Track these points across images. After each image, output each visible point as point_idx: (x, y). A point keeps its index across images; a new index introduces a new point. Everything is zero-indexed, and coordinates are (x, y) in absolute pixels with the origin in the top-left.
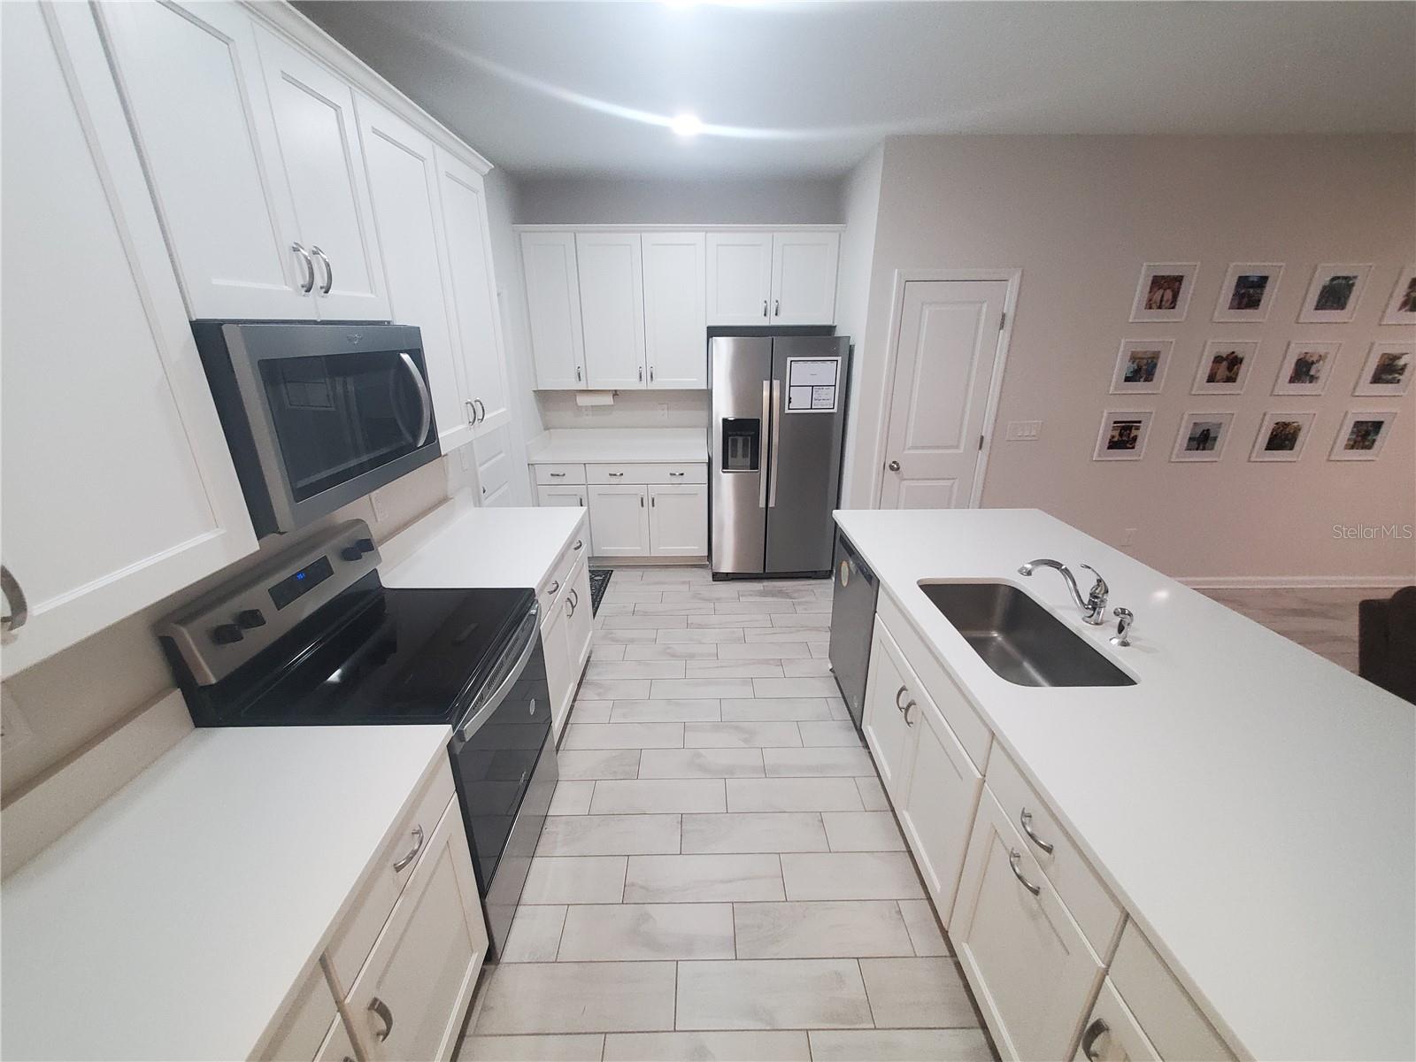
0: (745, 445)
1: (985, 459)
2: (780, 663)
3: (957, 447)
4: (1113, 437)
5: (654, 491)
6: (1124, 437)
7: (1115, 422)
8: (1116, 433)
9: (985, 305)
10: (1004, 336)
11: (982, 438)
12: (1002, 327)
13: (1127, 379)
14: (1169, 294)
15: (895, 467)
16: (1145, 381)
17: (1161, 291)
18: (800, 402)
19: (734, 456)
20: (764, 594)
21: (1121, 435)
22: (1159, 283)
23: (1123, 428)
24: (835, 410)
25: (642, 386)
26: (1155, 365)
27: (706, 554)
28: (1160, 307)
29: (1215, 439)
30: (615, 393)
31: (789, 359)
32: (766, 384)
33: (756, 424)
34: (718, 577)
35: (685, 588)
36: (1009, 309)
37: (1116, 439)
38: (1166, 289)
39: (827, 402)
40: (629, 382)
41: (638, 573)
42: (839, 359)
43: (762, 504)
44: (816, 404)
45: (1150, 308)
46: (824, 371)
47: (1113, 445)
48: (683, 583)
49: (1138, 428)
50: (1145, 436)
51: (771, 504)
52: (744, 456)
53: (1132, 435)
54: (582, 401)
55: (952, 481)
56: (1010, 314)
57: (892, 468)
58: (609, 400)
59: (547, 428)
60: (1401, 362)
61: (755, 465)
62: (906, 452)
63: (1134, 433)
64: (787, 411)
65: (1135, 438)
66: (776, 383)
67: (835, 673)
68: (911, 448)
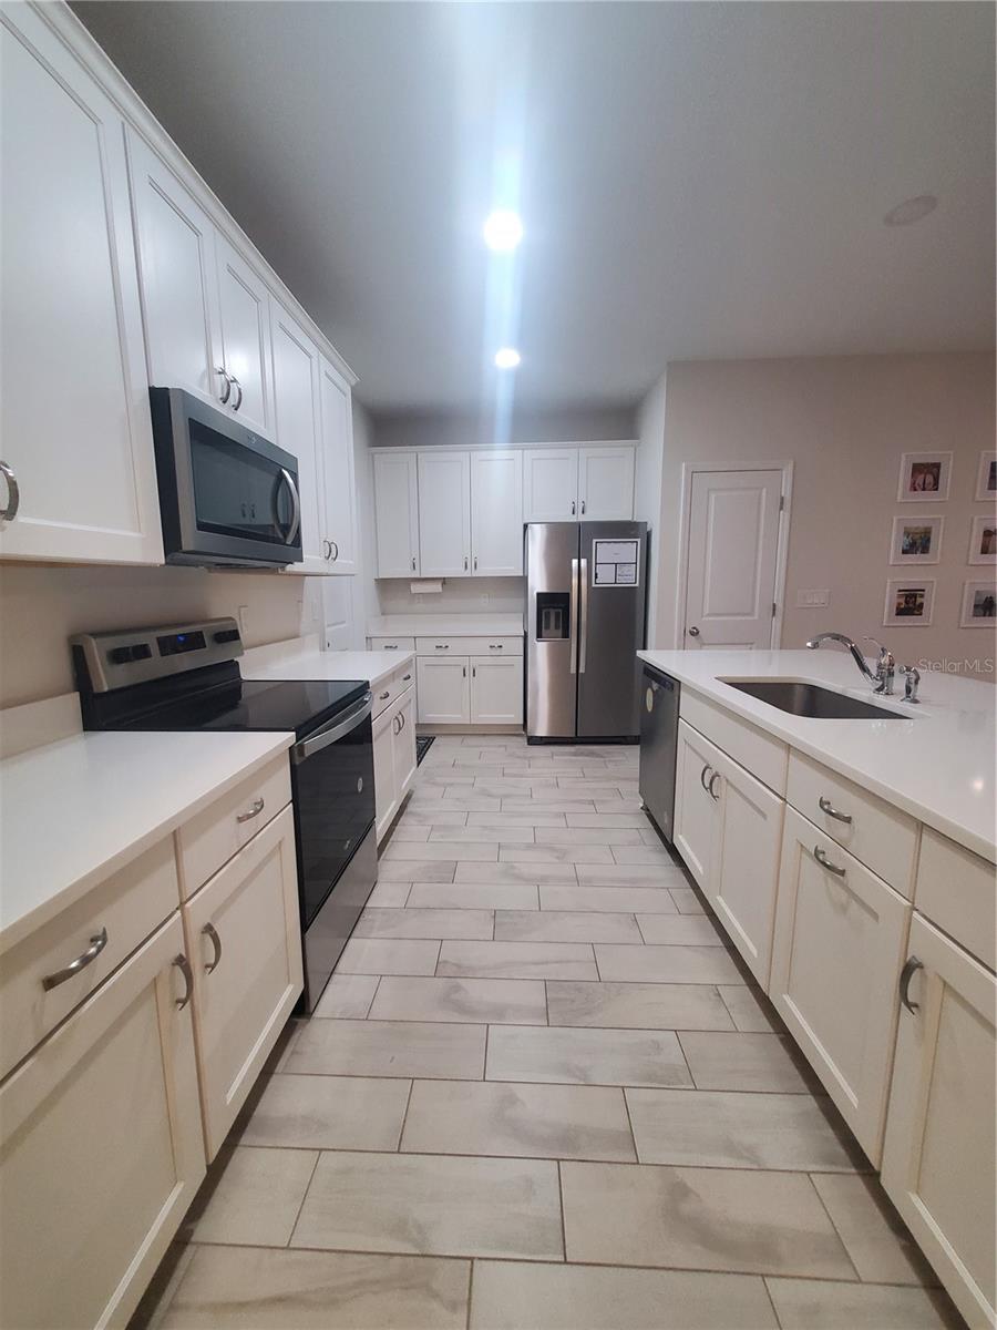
0: (557, 615)
1: (779, 625)
2: (592, 802)
3: (751, 614)
4: (899, 604)
5: (475, 661)
6: (910, 604)
7: (900, 591)
8: (902, 600)
9: (764, 490)
10: (785, 516)
11: (774, 606)
12: (781, 508)
13: (904, 552)
14: (930, 479)
15: (695, 633)
16: (923, 552)
17: (923, 476)
18: (605, 577)
19: (547, 627)
20: (575, 754)
21: (906, 602)
22: (918, 469)
23: (907, 596)
24: (637, 585)
25: (467, 574)
26: (929, 540)
27: (522, 722)
28: (924, 489)
30: (444, 581)
31: (595, 541)
32: (575, 562)
33: (567, 596)
34: (534, 741)
35: (503, 749)
36: (786, 492)
37: (902, 607)
38: (926, 475)
39: (630, 577)
40: (455, 570)
41: (459, 739)
42: (639, 540)
43: (573, 671)
44: (620, 580)
45: (915, 490)
46: (628, 551)
47: (900, 612)
48: (500, 746)
49: (922, 596)
50: (930, 602)
51: (582, 670)
52: (557, 627)
53: (917, 603)
54: (416, 588)
55: (751, 645)
56: (788, 497)
57: (692, 634)
58: (438, 587)
59: (383, 614)
61: (566, 635)
62: (705, 619)
63: (919, 600)
64: (594, 585)
65: (922, 604)
66: (583, 562)
67: (646, 809)
68: (709, 615)
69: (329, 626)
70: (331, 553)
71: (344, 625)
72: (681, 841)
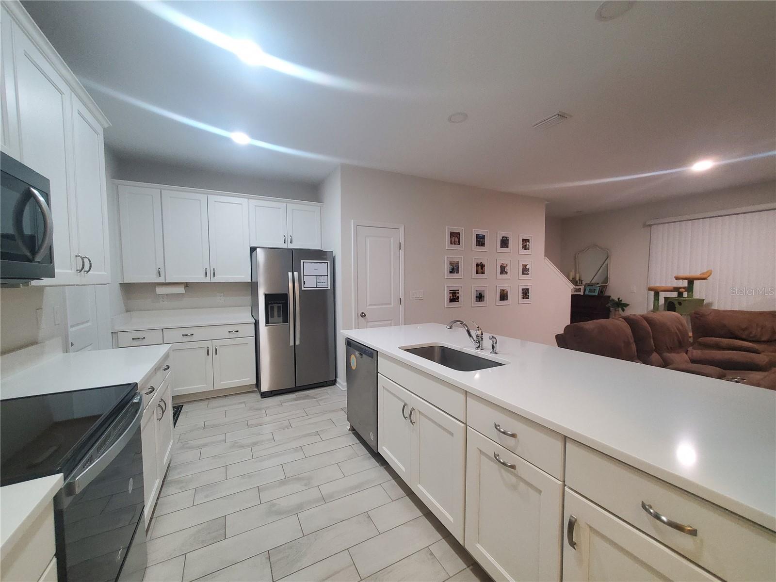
0: (279, 308)
1: (403, 307)
2: (317, 433)
3: (390, 304)
4: (451, 297)
5: (216, 344)
6: (454, 297)
7: (450, 291)
8: (451, 295)
9: (392, 239)
10: (402, 252)
11: (400, 299)
12: (400, 249)
13: (450, 272)
14: (457, 239)
15: (363, 316)
16: (457, 273)
18: (310, 284)
19: (272, 316)
20: (296, 399)
21: (453, 296)
22: (452, 234)
23: (453, 293)
24: (329, 288)
25: (207, 280)
26: (458, 267)
27: (255, 382)
28: (455, 244)
29: (484, 296)
30: (186, 285)
31: (302, 261)
32: (290, 274)
33: (285, 297)
34: (264, 395)
35: (243, 405)
36: (402, 241)
37: (452, 298)
38: (455, 237)
39: (324, 284)
40: (198, 277)
41: (206, 403)
42: (329, 262)
43: (292, 344)
44: (319, 285)
45: (452, 244)
46: (322, 268)
47: (451, 300)
48: (241, 403)
49: (458, 293)
50: (461, 295)
51: (298, 343)
52: (279, 316)
54: (160, 290)
55: (390, 321)
56: (403, 244)
57: (362, 316)
58: (181, 290)
59: (127, 311)
60: (528, 267)
61: (286, 320)
62: (368, 307)
63: (457, 295)
64: (303, 289)
65: (458, 297)
66: (296, 274)
67: (353, 429)
68: (370, 305)
69: (72, 326)
70: (84, 266)
71: (89, 324)
72: (384, 450)
